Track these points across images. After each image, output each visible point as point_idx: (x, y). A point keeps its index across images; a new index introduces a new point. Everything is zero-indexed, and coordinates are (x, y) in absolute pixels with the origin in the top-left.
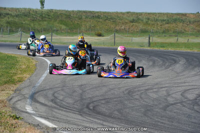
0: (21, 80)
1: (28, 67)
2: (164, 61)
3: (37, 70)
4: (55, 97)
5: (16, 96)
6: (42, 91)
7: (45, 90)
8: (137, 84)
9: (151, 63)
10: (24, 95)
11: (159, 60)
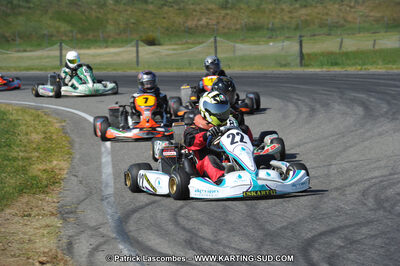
0: (54, 180)
1: (48, 138)
2: (389, 103)
3: (77, 146)
4: (184, 229)
5: (78, 234)
6: (135, 211)
7: (142, 207)
8: (377, 173)
9: (359, 110)
10: (95, 229)
11: (372, 99)
